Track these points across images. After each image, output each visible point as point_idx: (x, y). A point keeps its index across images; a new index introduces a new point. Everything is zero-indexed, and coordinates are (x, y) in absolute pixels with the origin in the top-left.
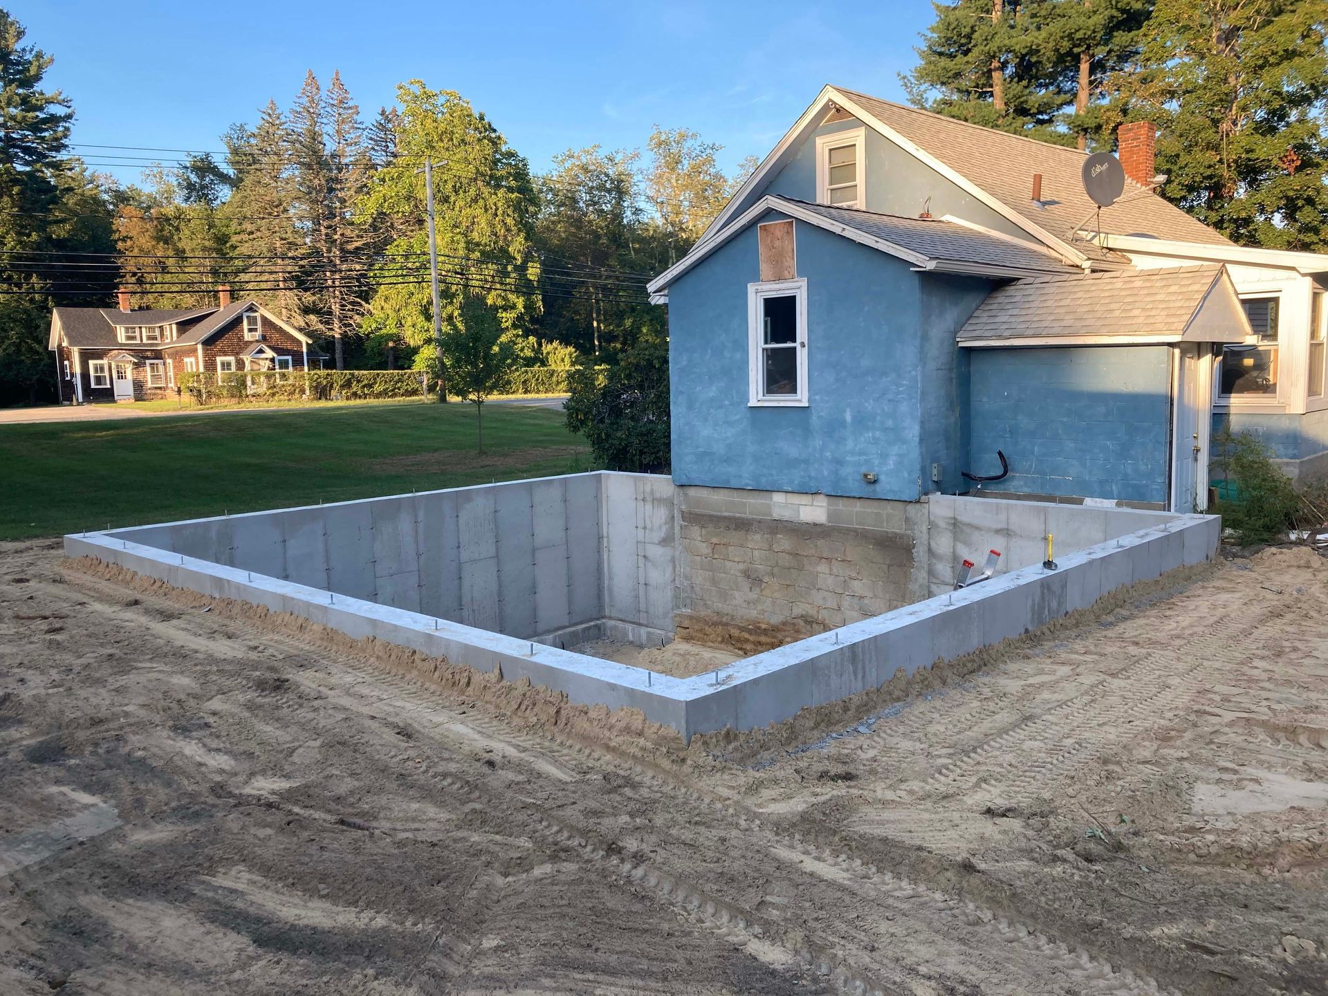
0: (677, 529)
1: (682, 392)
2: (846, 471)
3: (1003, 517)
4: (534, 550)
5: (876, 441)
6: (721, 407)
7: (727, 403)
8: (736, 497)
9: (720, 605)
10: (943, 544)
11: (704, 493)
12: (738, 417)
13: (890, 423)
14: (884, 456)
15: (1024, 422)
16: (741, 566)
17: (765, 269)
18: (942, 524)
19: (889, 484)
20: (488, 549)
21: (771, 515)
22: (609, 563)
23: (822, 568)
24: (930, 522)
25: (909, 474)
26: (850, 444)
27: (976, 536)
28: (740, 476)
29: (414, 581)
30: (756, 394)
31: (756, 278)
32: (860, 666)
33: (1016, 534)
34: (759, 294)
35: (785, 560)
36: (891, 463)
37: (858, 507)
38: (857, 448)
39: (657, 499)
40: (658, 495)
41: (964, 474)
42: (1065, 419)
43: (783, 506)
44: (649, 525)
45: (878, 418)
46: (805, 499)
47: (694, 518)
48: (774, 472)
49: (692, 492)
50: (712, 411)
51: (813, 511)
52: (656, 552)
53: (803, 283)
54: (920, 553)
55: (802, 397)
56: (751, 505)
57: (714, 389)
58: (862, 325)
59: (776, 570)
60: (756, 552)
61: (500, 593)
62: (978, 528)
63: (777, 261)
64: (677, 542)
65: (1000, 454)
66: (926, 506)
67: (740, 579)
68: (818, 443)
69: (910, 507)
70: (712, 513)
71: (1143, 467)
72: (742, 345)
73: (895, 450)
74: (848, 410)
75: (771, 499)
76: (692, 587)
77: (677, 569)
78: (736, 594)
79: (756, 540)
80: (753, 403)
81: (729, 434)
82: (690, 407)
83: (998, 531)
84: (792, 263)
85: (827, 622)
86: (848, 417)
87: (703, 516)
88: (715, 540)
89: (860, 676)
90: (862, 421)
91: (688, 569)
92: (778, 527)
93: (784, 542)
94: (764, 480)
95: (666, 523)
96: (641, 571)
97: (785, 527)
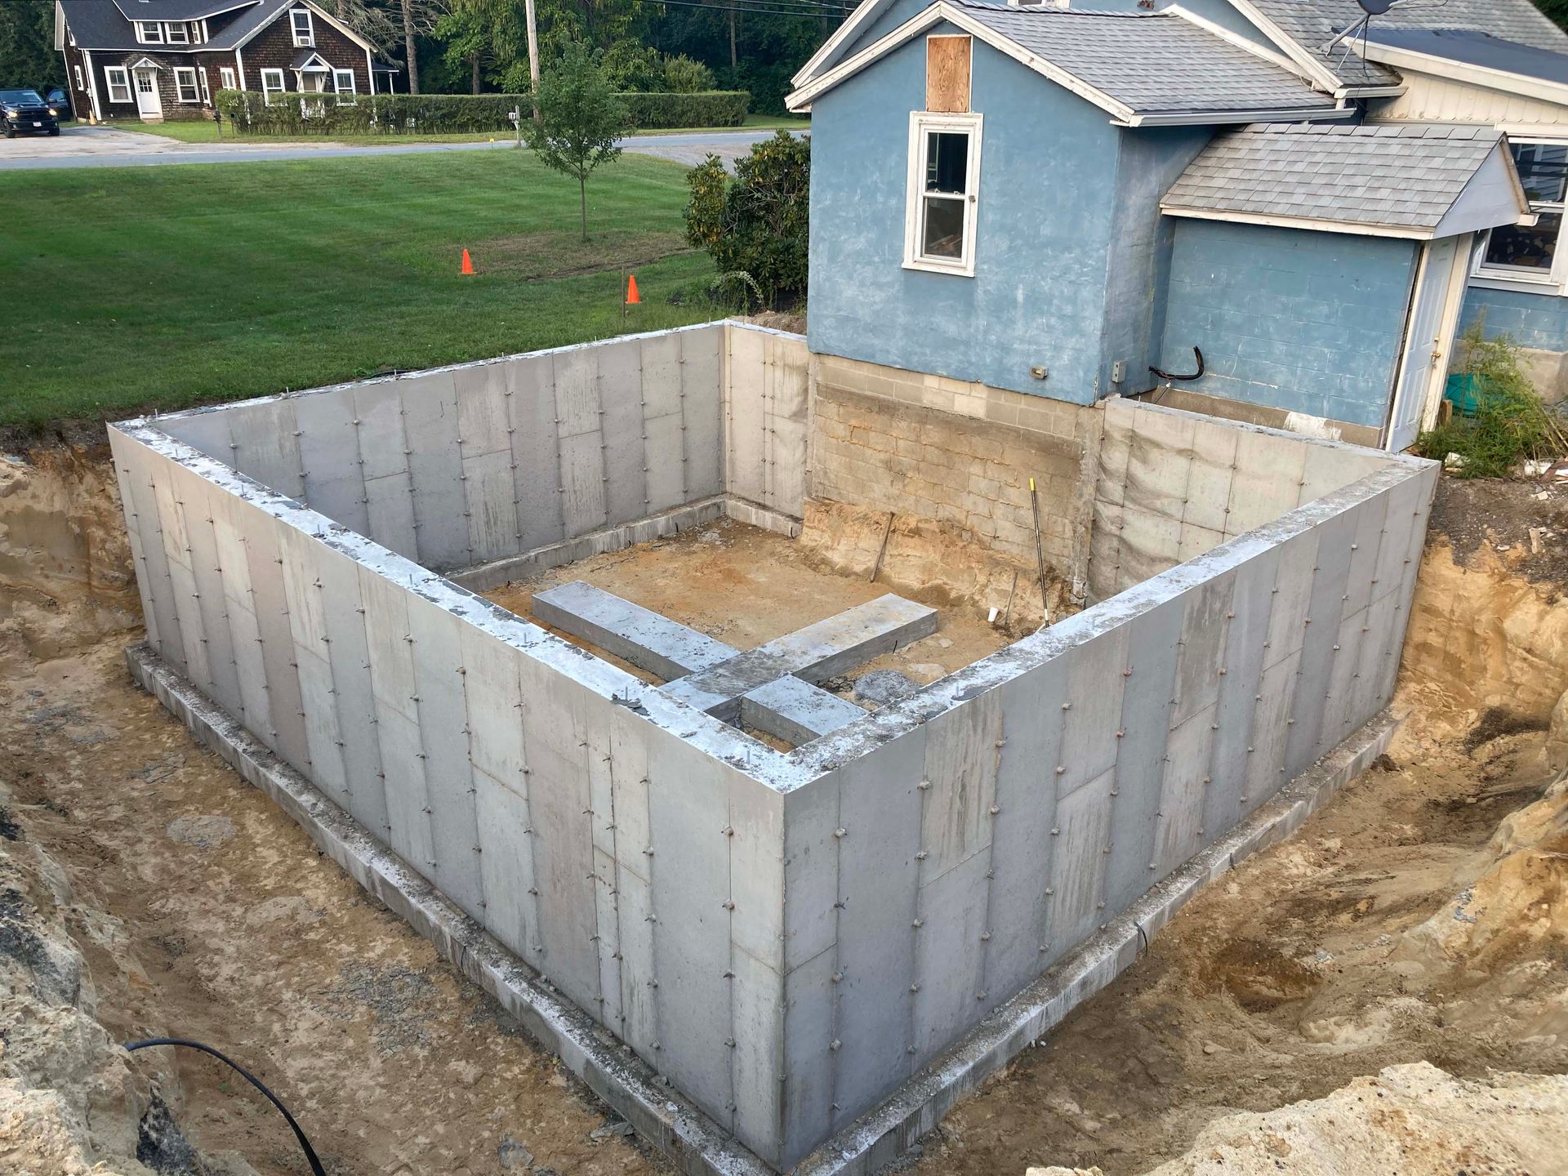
0: (811, 403)
1: (823, 239)
2: (1013, 360)
3: (1188, 435)
4: (644, 421)
5: (1050, 329)
6: (869, 263)
7: (876, 259)
8: (882, 376)
9: (856, 497)
10: (1117, 458)
11: (844, 366)
12: (889, 279)
13: (1068, 310)
14: (1058, 349)
15: (1230, 312)
16: (882, 456)
17: (931, 95)
18: (1117, 435)
19: (1060, 381)
20: (590, 421)
21: (920, 400)
22: (731, 434)
23: (976, 469)
24: (1104, 432)
25: (1085, 373)
26: (1019, 329)
27: (1154, 454)
28: (888, 352)
29: (505, 461)
30: (912, 251)
31: (921, 106)
32: (980, 719)
33: (1201, 459)
34: (923, 127)
35: (933, 454)
36: (1066, 358)
37: (1023, 404)
38: (1028, 335)
39: (789, 366)
40: (789, 361)
41: (1151, 369)
42: (1278, 317)
43: (935, 392)
44: (778, 395)
45: (1055, 301)
46: (962, 387)
47: (833, 394)
48: (928, 352)
49: (831, 362)
50: (858, 266)
51: (970, 402)
52: (785, 427)
53: (978, 120)
54: (1088, 464)
55: (966, 264)
56: (899, 387)
57: (862, 240)
58: (1046, 183)
59: (922, 465)
60: (901, 443)
61: (605, 471)
62: (1157, 445)
63: (949, 84)
64: (810, 418)
65: (1197, 350)
66: (1102, 412)
67: (880, 471)
68: (982, 322)
69: (1082, 411)
70: (853, 390)
71: (1362, 384)
72: (898, 189)
73: (1072, 342)
74: (1021, 286)
75: (922, 383)
76: (826, 473)
77: (809, 451)
78: (876, 487)
79: (902, 428)
80: (908, 263)
81: (877, 299)
82: (832, 259)
83: (1180, 452)
84: (965, 92)
85: (976, 529)
86: (1020, 295)
87: (842, 392)
88: (853, 422)
89: (979, 730)
90: (1037, 303)
91: (822, 451)
92: (927, 416)
93: (934, 434)
94: (915, 359)
95: (798, 395)
96: (768, 445)
97: (937, 417)
